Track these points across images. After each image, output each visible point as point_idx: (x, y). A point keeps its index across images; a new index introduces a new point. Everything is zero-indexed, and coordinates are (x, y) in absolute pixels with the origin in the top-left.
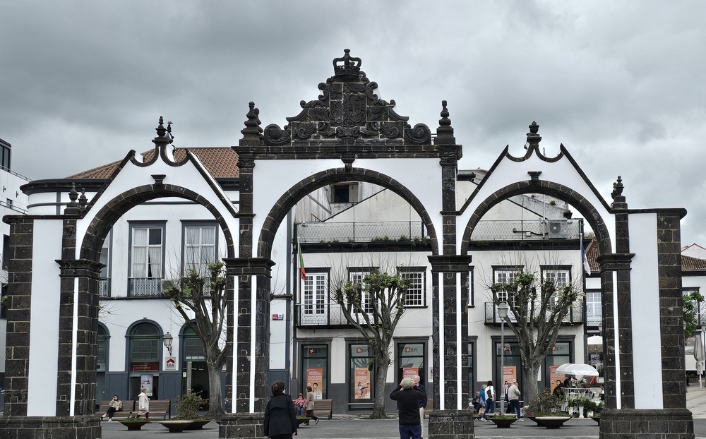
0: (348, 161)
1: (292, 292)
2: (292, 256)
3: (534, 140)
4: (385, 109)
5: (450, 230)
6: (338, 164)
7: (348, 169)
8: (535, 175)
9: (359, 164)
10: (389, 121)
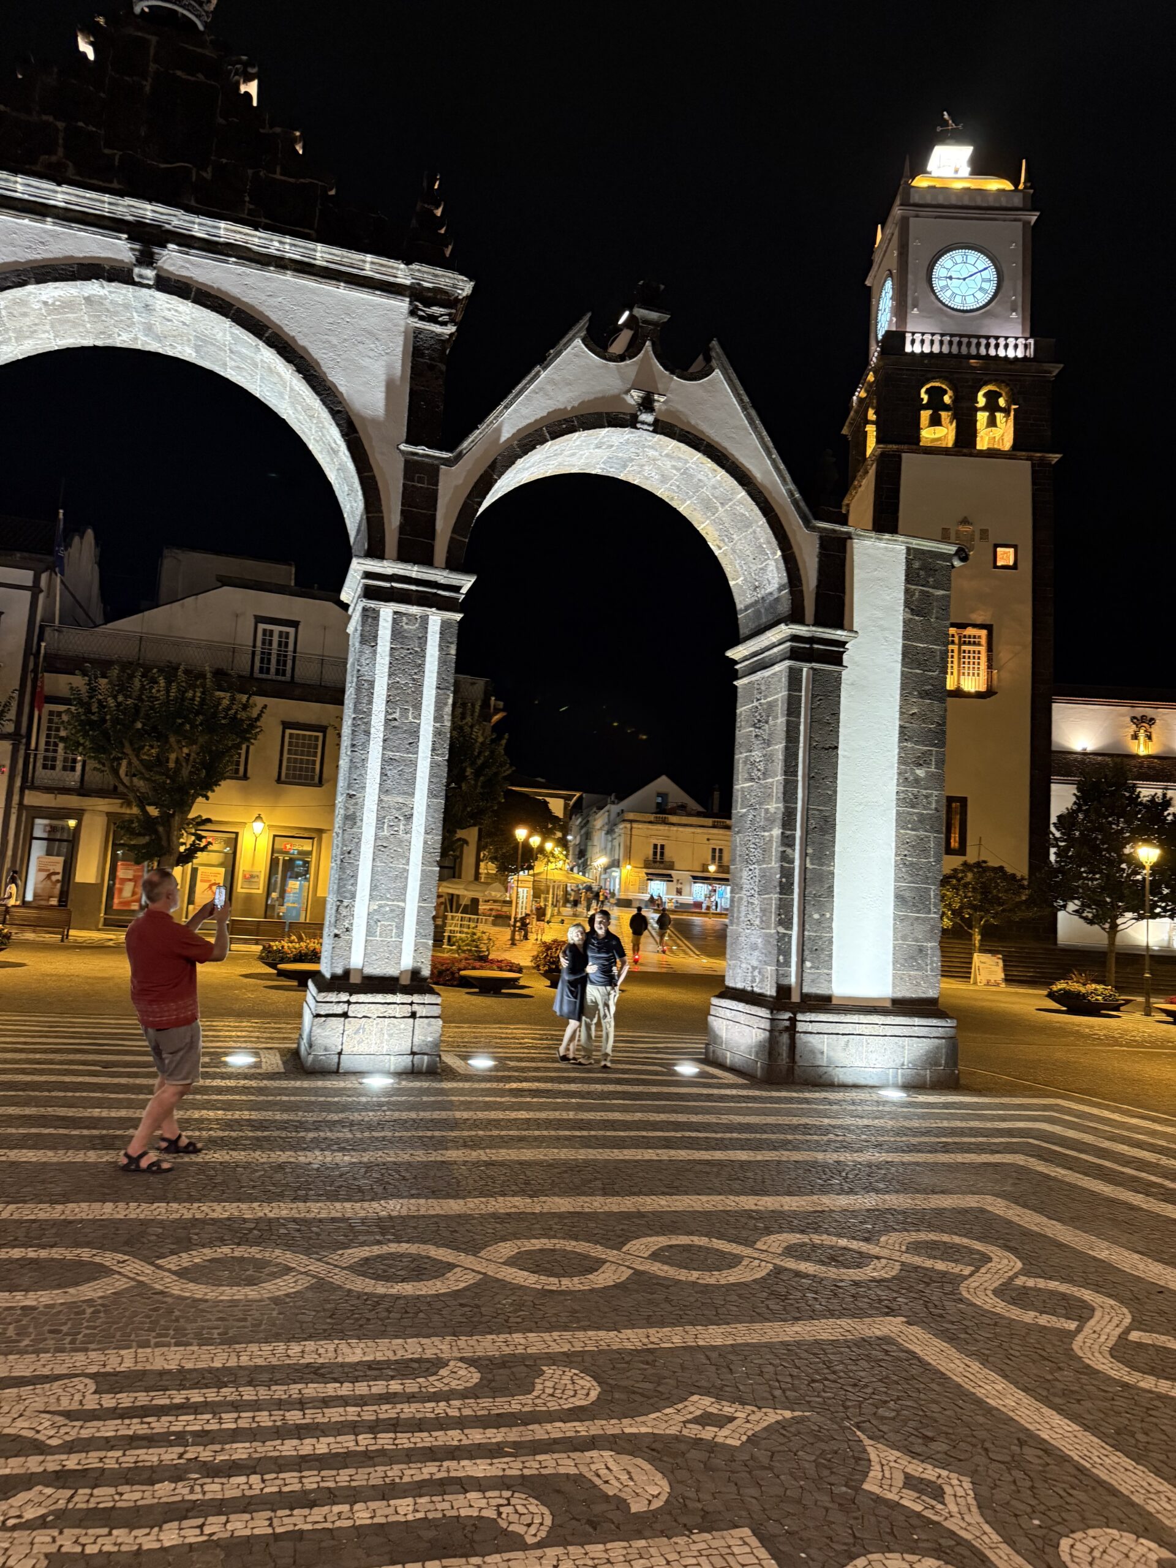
1: (24, 731)
2: (30, 676)
3: (648, 323)
5: (420, 501)
10: (278, 176)
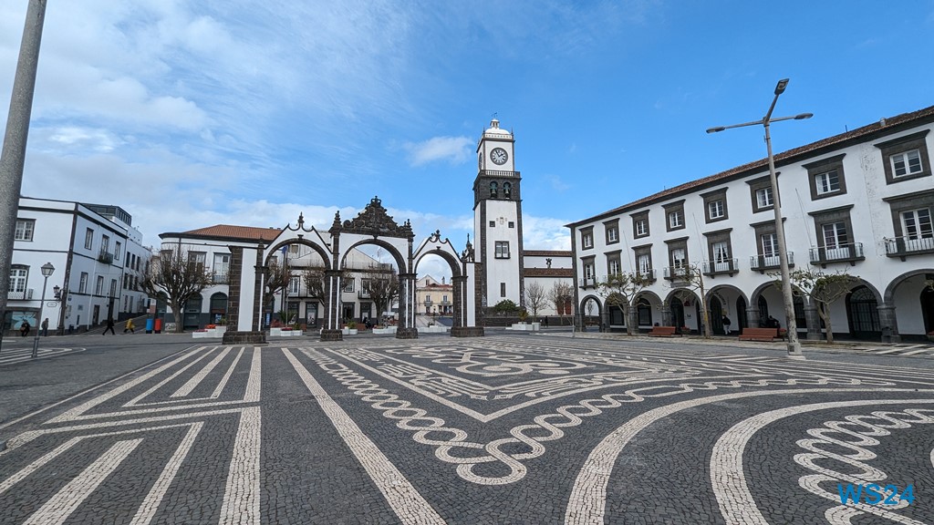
0: (375, 237)
3: (438, 236)
4: (389, 219)
5: (410, 264)
6: (372, 237)
7: (375, 239)
8: (439, 248)
9: (379, 238)
10: (391, 224)
